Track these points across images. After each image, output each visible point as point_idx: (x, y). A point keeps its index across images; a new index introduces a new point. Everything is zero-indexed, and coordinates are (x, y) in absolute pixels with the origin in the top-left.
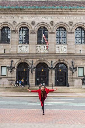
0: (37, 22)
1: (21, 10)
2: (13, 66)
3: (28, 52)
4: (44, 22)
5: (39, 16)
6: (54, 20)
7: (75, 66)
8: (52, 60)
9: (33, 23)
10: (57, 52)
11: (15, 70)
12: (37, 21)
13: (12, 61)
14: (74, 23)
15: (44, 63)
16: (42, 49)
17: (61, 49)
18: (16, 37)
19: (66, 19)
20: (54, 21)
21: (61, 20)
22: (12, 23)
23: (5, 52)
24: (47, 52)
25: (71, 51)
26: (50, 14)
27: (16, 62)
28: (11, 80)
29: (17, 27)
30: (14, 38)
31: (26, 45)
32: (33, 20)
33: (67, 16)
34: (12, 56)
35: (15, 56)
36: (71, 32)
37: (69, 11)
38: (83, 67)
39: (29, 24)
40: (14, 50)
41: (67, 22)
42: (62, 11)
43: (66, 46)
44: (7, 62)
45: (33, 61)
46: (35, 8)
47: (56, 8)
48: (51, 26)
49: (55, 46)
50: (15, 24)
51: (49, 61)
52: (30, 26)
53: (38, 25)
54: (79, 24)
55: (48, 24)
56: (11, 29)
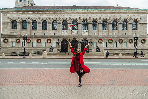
0: (72, 18)
1: (63, 11)
2: (59, 41)
3: (67, 34)
4: (76, 18)
5: (73, 14)
6: (81, 17)
7: (92, 42)
8: (80, 38)
9: (70, 18)
10: (82, 34)
11: (61, 44)
13: (59, 39)
14: (92, 19)
15: (76, 40)
16: (75, 33)
17: (85, 33)
18: (61, 26)
19: (87, 16)
21: (85, 17)
22: (58, 18)
23: (55, 34)
24: (77, 34)
25: (90, 33)
26: (79, 13)
27: (61, 39)
28: (59, 49)
29: (61, 21)
30: (60, 27)
31: (66, 31)
32: (69, 17)
33: (88, 14)
34: (59, 36)
36: (90, 23)
37: (89, 12)
38: (96, 42)
40: (60, 33)
41: (88, 18)
42: (85, 12)
43: (87, 31)
44: (56, 40)
45: (70, 39)
46: (70, 10)
47: (82, 10)
48: (79, 20)
49: (82, 31)
50: (60, 19)
51: (79, 39)
52: (68, 20)
53: (72, 20)
54: (94, 19)
56: (58, 22)
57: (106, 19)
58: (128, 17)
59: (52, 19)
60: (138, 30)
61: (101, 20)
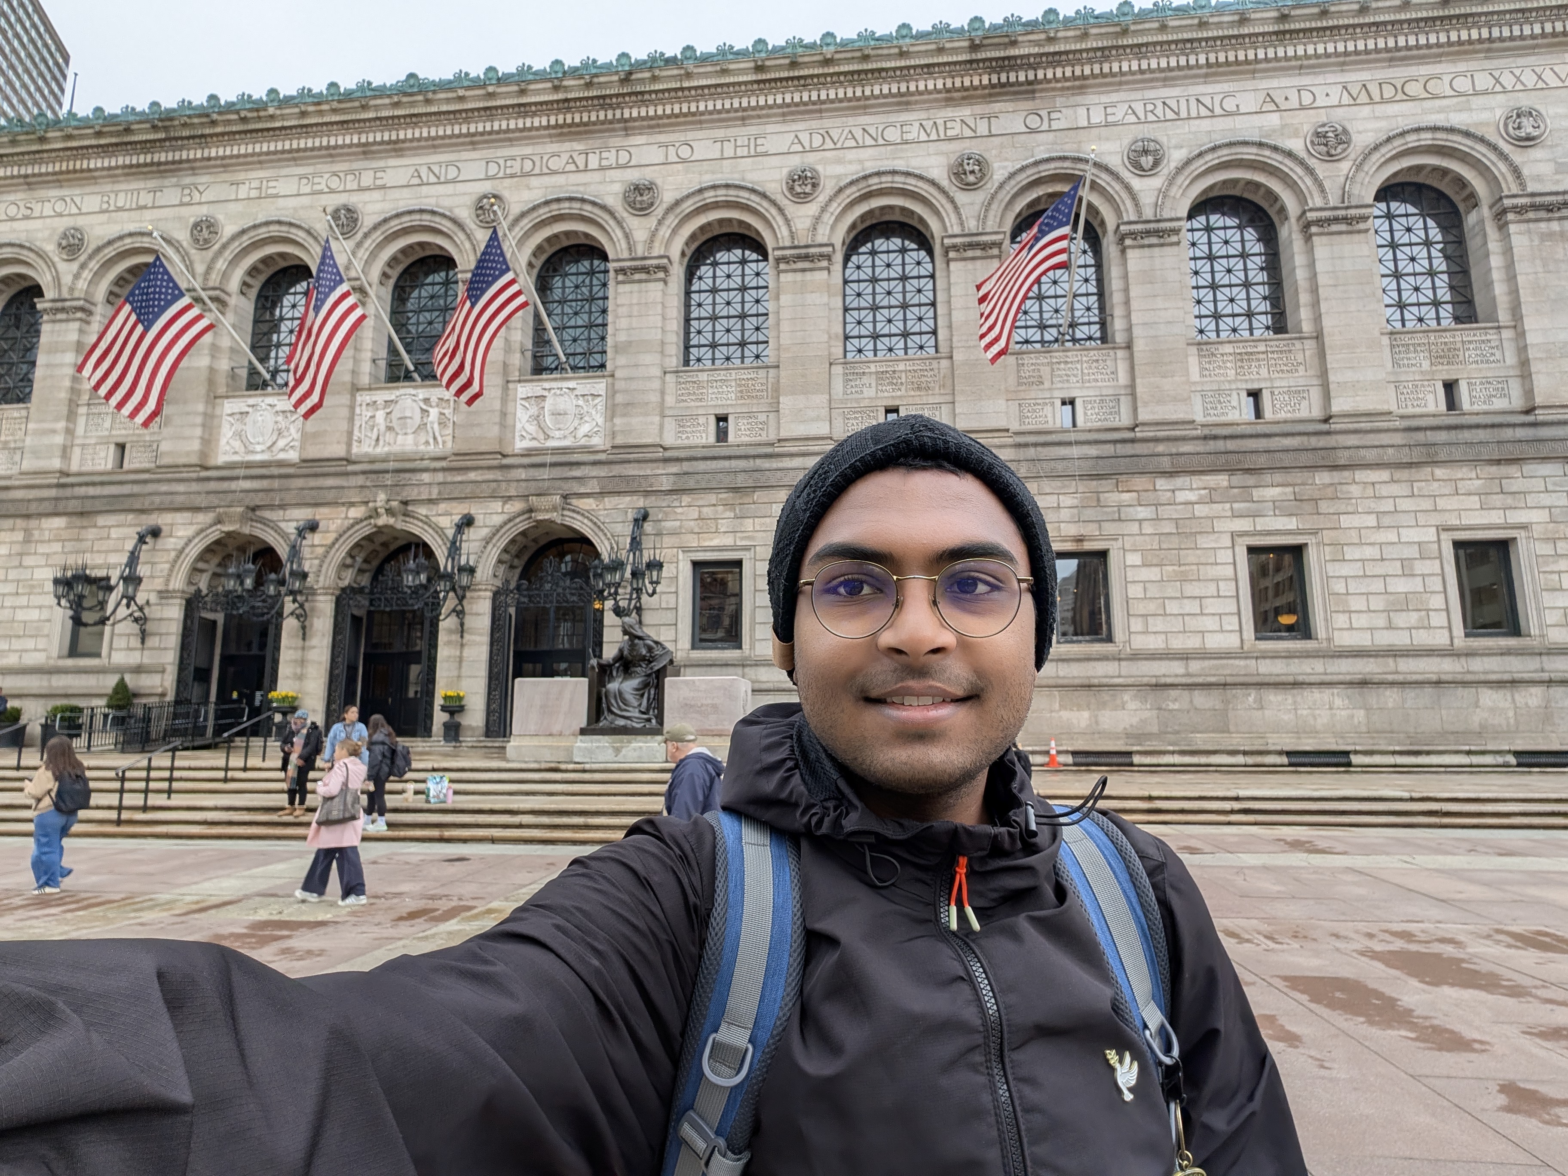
0: (371, 208)
1: (247, 126)
2: (162, 568)
3: (293, 456)
4: (428, 204)
5: (392, 162)
6: (504, 188)
8: (473, 508)
9: (345, 221)
12: (378, 207)
16: (404, 424)
17: (560, 415)
19: (602, 168)
20: (506, 194)
21: (560, 180)
22: (183, 236)
23: (120, 465)
24: (446, 445)
26: (473, 141)
27: (185, 538)
29: (221, 265)
31: (285, 401)
32: (342, 199)
33: (615, 141)
34: (164, 488)
35: (181, 488)
36: (643, 268)
37: (620, 100)
38: (739, 564)
39: (309, 232)
40: (180, 445)
41: (611, 193)
43: (600, 386)
48: (480, 234)
49: (511, 397)
50: (203, 245)
51: (448, 519)
52: (316, 250)
53: (378, 236)
54: (710, 196)
55: (454, 221)
57: (899, 181)
58: (1274, 120)
59: (109, 252)
60: (1504, 317)
61: (812, 209)
